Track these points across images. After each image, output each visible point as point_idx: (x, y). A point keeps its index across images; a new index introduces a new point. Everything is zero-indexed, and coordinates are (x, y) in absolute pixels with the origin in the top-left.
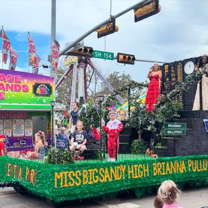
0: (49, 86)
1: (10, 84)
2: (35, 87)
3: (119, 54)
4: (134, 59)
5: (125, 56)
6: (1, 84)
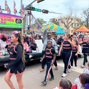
1: (8, 19)
2: (16, 20)
3: (43, 10)
4: (48, 12)
5: (45, 10)
6: (5, 19)
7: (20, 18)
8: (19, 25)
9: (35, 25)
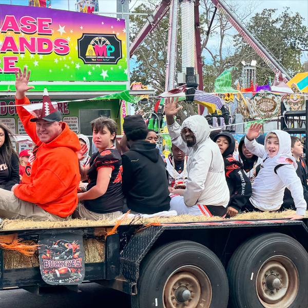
7: (111, 30)
8: (104, 74)
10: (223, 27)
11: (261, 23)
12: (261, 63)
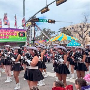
0: (24, 33)
1: (11, 33)
3: (49, 20)
6: (8, 33)
7: (24, 32)
8: (23, 39)
9: (40, 36)
10: (38, 31)
11: (44, 30)
12: (45, 36)
